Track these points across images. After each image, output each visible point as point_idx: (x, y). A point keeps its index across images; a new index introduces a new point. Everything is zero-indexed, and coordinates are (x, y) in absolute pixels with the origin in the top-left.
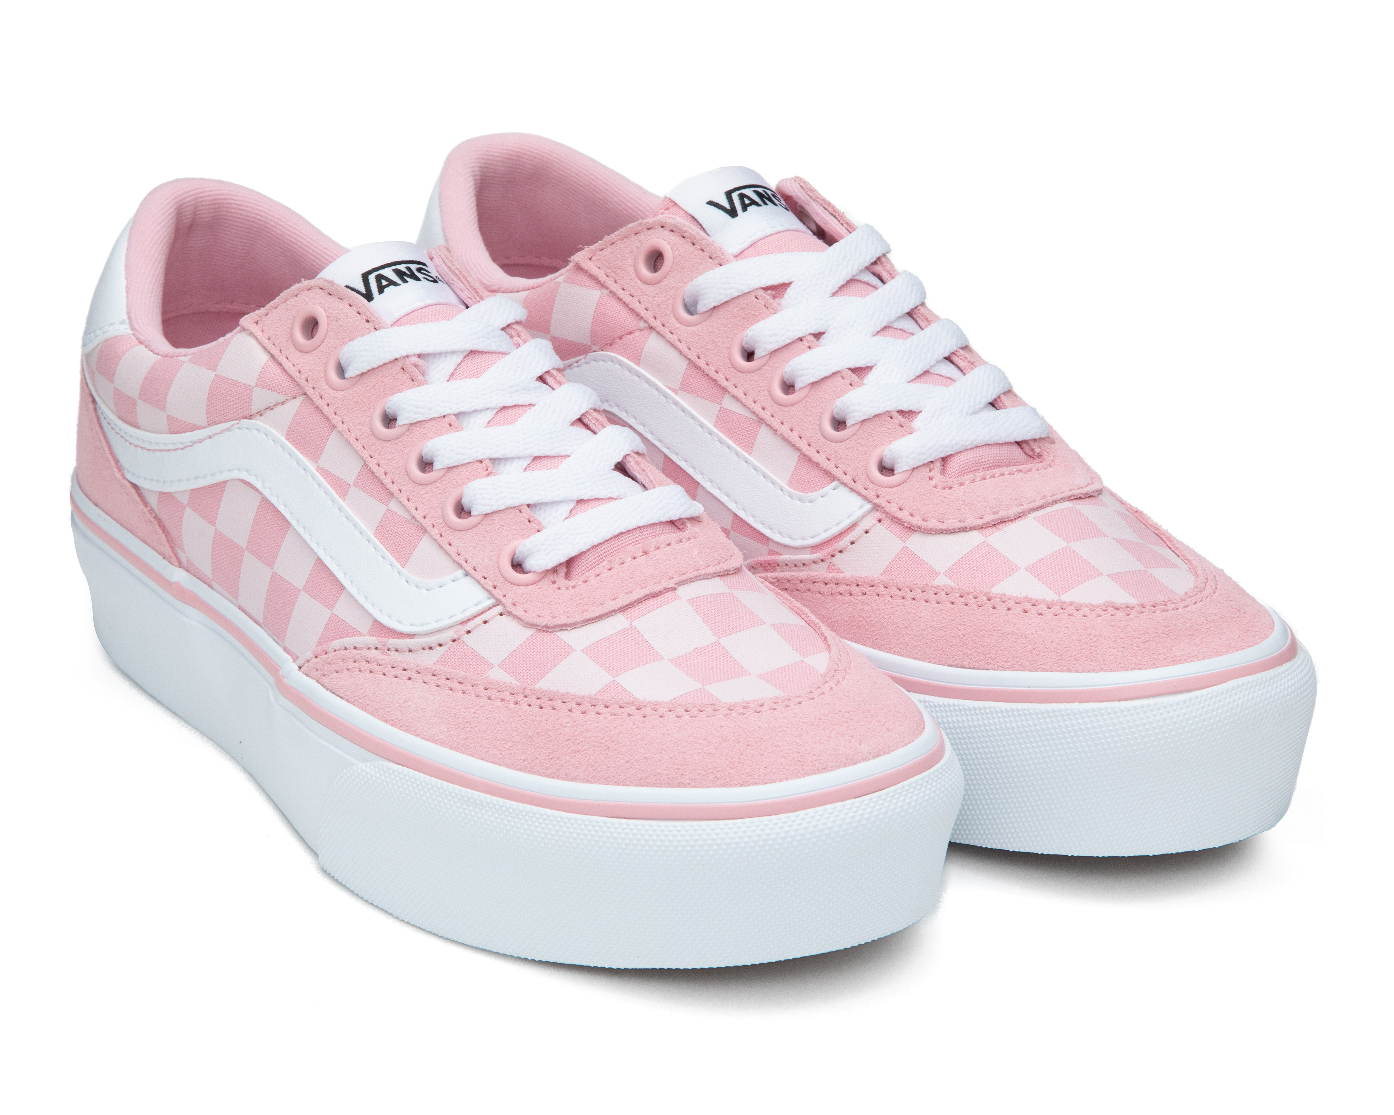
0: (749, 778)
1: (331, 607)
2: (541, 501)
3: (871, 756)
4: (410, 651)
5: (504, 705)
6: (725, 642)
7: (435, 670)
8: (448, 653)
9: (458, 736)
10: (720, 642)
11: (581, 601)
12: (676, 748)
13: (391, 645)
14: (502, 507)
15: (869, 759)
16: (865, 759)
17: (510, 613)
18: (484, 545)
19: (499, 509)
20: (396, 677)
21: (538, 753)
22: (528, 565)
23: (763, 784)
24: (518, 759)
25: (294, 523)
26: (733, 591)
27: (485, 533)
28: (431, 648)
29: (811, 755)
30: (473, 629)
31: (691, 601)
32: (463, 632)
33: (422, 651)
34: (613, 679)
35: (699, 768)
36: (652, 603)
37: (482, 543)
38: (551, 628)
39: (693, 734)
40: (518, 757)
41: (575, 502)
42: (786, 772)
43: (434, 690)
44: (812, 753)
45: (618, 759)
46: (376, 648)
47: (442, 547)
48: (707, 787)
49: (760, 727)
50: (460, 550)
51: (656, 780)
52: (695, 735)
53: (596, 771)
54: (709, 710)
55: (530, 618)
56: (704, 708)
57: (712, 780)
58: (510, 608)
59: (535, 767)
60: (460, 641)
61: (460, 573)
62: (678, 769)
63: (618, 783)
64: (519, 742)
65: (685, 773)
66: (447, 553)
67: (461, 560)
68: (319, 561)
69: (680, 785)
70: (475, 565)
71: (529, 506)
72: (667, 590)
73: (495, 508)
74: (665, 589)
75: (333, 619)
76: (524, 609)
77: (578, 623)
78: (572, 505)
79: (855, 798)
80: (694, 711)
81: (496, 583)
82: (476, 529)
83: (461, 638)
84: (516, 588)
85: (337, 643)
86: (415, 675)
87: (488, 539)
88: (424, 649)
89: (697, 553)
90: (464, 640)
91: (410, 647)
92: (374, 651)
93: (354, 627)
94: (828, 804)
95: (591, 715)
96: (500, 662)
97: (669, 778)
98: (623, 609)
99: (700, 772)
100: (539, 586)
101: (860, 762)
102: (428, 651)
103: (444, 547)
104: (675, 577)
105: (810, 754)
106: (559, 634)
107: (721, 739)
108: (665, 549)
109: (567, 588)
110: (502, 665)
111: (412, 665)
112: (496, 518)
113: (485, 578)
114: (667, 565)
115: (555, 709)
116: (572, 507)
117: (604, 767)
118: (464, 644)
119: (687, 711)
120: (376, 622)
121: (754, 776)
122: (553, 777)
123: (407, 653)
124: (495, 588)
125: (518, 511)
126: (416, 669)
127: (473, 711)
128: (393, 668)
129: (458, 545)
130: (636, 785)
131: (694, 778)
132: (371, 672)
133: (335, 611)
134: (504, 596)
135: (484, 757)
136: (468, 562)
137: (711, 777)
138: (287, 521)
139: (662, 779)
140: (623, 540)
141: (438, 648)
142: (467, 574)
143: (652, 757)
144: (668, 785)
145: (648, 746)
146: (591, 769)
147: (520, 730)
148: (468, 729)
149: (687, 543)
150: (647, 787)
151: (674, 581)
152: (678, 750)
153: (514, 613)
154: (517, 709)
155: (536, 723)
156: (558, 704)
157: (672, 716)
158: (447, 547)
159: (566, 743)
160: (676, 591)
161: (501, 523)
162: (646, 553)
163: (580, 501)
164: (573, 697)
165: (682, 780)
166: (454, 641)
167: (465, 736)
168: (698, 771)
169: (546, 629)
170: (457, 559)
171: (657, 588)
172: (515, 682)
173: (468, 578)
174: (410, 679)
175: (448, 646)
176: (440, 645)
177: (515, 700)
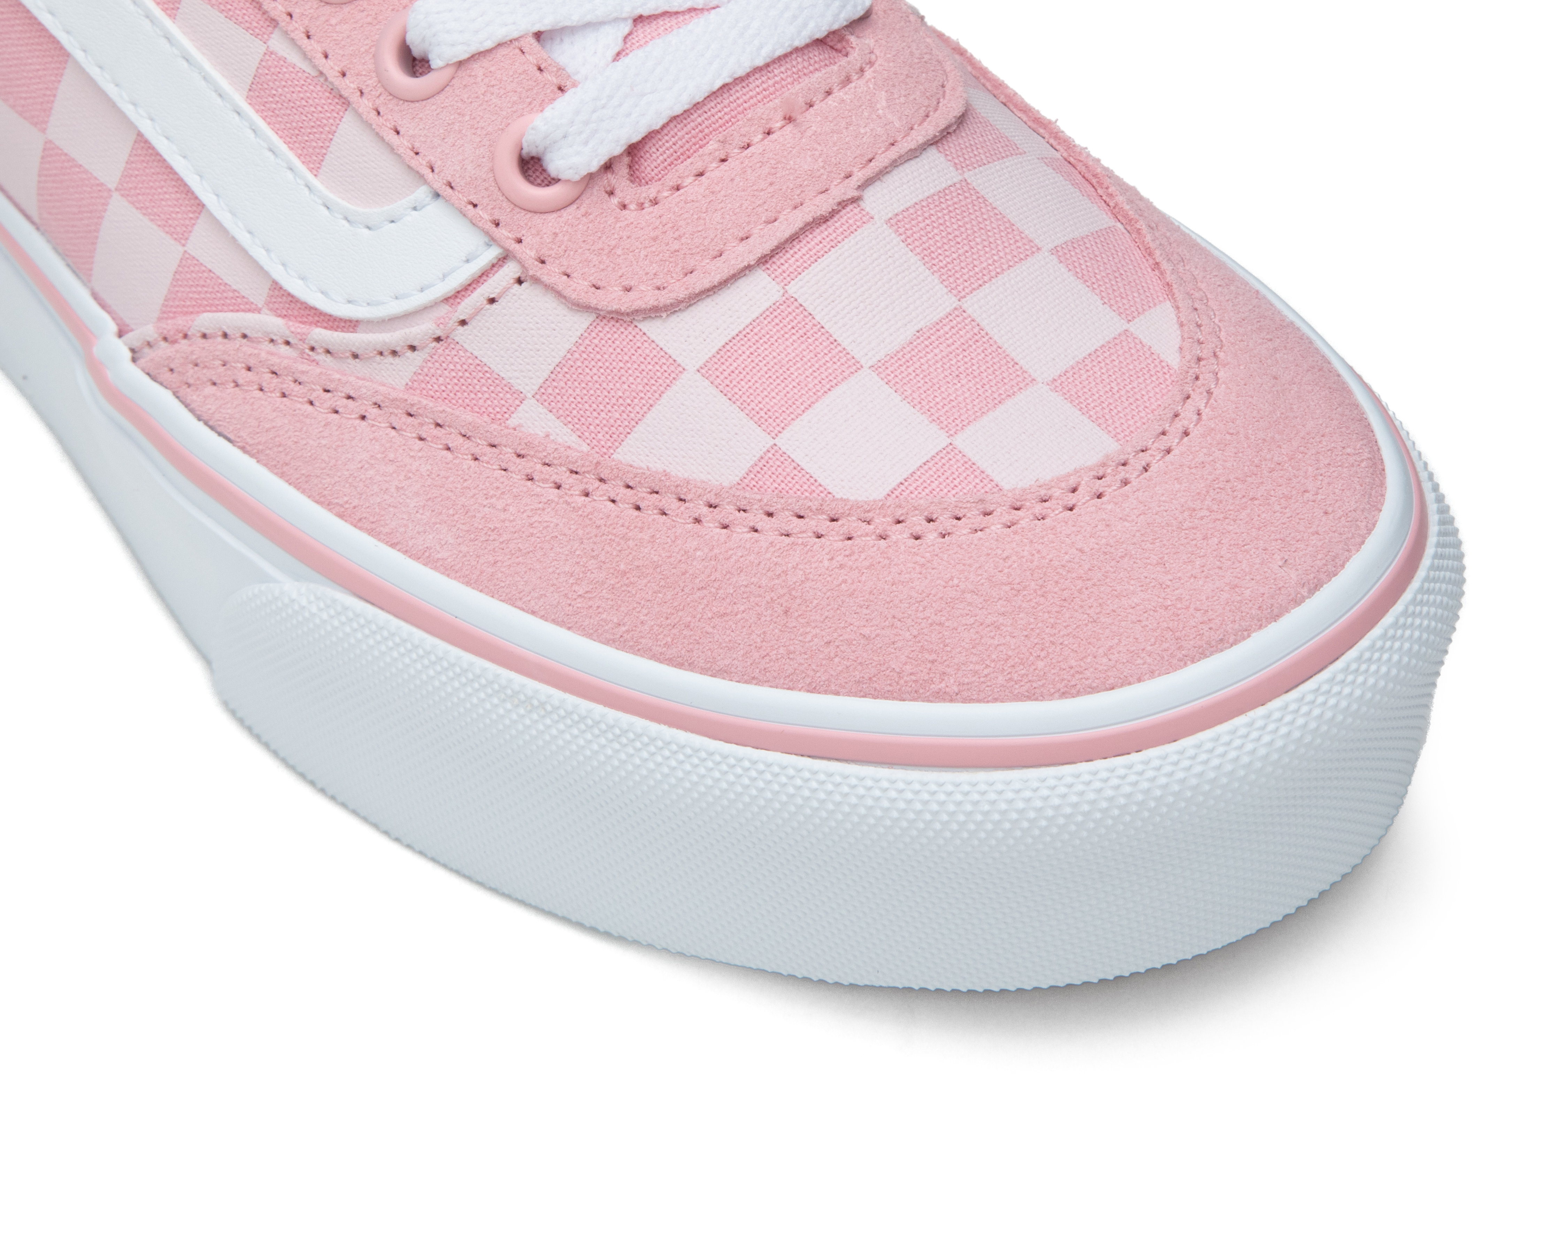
0: (1077, 676)
1: (182, 237)
2: (561, 25)
3: (1306, 589)
4: (355, 356)
5: (561, 497)
6: (973, 305)
7: (412, 405)
8: (430, 364)
9: (479, 557)
10: (965, 307)
11: (676, 246)
12: (921, 615)
13: (316, 342)
14: (489, 45)
15: (1303, 600)
16: (1297, 601)
17: (536, 280)
18: (460, 131)
19: (482, 50)
20: (336, 412)
21: (645, 611)
22: (555, 164)
23: (1107, 690)
24: (605, 621)
25: (78, 55)
26: (966, 175)
27: (459, 104)
28: (394, 353)
29: (1191, 610)
30: (473, 316)
31: (895, 222)
32: (452, 323)
33: (378, 358)
34: (772, 442)
35: (975, 659)
36: (819, 238)
37: (457, 127)
38: (628, 314)
39: (952, 579)
40: (604, 616)
41: (630, 22)
42: (1149, 660)
43: (416, 448)
44: (1192, 606)
45: (809, 638)
46: (288, 343)
47: (382, 139)
48: (996, 700)
49: (1081, 551)
50: (417, 145)
51: (890, 685)
52: (956, 581)
53: (767, 659)
54: (974, 518)
55: (578, 288)
56: (963, 511)
57: (1002, 686)
58: (535, 269)
59: (643, 641)
60: (449, 340)
61: (422, 193)
62: (933, 662)
63: (813, 689)
64: (603, 583)
65: (948, 670)
66: (392, 149)
67: (420, 164)
68: (142, 142)
69: (940, 696)
70: (450, 179)
71: (538, 35)
72: (843, 204)
73: (474, 48)
74: (839, 204)
75: (188, 263)
76: (563, 269)
77: (680, 302)
78: (626, 28)
79: (1287, 692)
80: (945, 522)
81: (497, 215)
82: (442, 96)
83: (451, 336)
84: (537, 219)
85: (206, 320)
86: (373, 412)
87: (467, 118)
88: (381, 353)
89: (884, 103)
90: (457, 339)
91: (354, 350)
92: (284, 349)
93: (234, 287)
94: (1237, 715)
95: (740, 533)
96: (536, 388)
97: (916, 681)
98: (764, 260)
99: (977, 667)
100: (583, 210)
101: (1288, 611)
102: (390, 359)
103: (387, 139)
104: (855, 170)
105: (1187, 608)
106: (645, 326)
107: (1007, 588)
108: (823, 104)
109: (641, 206)
110: (542, 395)
111: (364, 391)
112: (477, 68)
113: (475, 206)
114: (835, 144)
115: (665, 514)
116: (627, 30)
117: (782, 650)
118: (458, 347)
119: (930, 520)
120: (276, 286)
121: (1088, 674)
122: (680, 666)
123: (351, 361)
124: (497, 225)
125: (517, 51)
126: (374, 400)
127: (500, 505)
128: (327, 391)
129: (411, 132)
130: (850, 694)
131: (966, 680)
132: (284, 395)
133: (190, 247)
134: (520, 241)
135: (536, 608)
136: (436, 170)
137: (1000, 678)
138: (62, 48)
139: (902, 682)
140: (738, 93)
141: (409, 353)
142: (437, 195)
143: (877, 635)
144: (916, 696)
145: (865, 611)
146: (756, 655)
147: (603, 559)
148: (497, 544)
149: (861, 82)
150: (875, 697)
151: (854, 181)
152: (927, 618)
153: (545, 279)
154: (589, 509)
155: (631, 543)
156: (669, 502)
157: (900, 534)
158: (391, 137)
159: (699, 594)
160: (861, 203)
161: (486, 80)
162: (789, 119)
163: (639, 20)
164: (700, 491)
165: (943, 685)
166: (438, 339)
167: (491, 559)
168: (971, 667)
169: (616, 317)
170: (415, 162)
171: (824, 205)
172: (572, 439)
173: (440, 202)
174: (363, 418)
175: (427, 350)
176: (413, 348)
177: (582, 487)
